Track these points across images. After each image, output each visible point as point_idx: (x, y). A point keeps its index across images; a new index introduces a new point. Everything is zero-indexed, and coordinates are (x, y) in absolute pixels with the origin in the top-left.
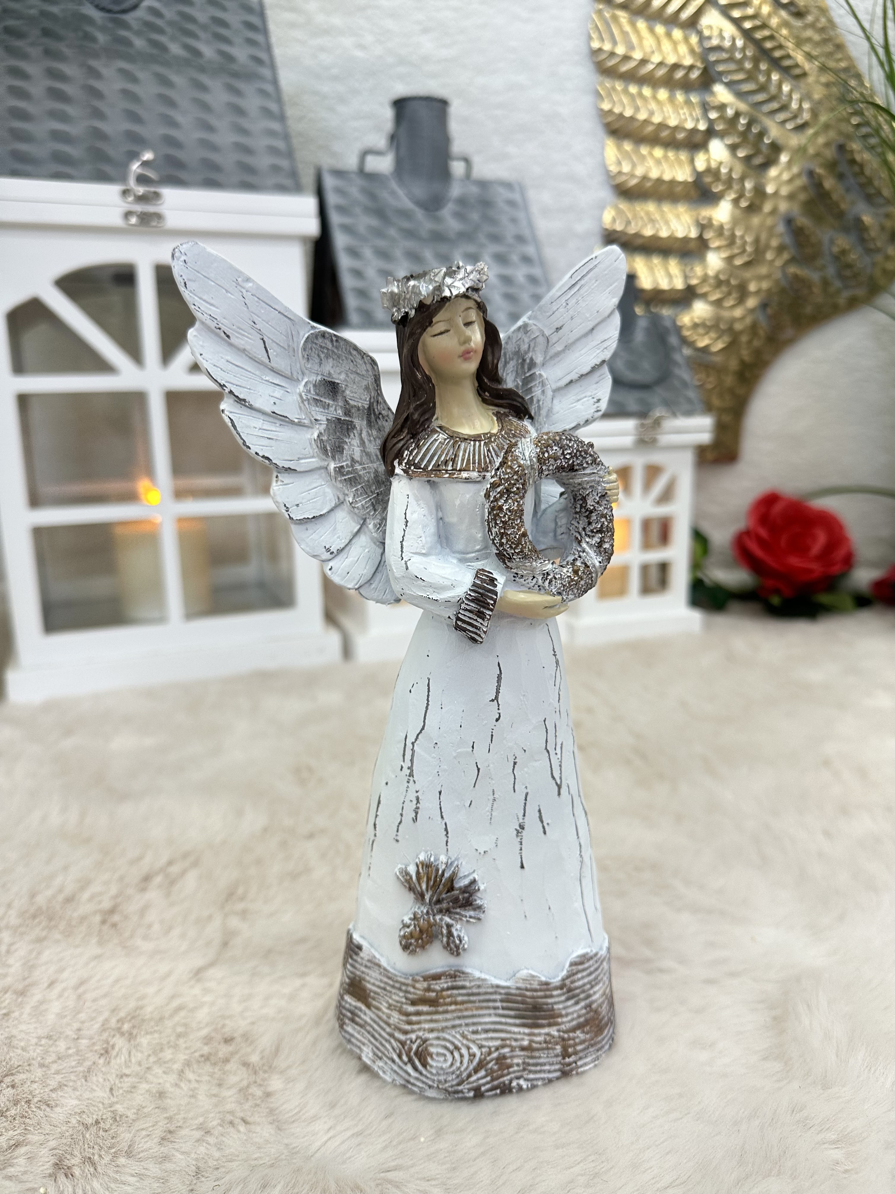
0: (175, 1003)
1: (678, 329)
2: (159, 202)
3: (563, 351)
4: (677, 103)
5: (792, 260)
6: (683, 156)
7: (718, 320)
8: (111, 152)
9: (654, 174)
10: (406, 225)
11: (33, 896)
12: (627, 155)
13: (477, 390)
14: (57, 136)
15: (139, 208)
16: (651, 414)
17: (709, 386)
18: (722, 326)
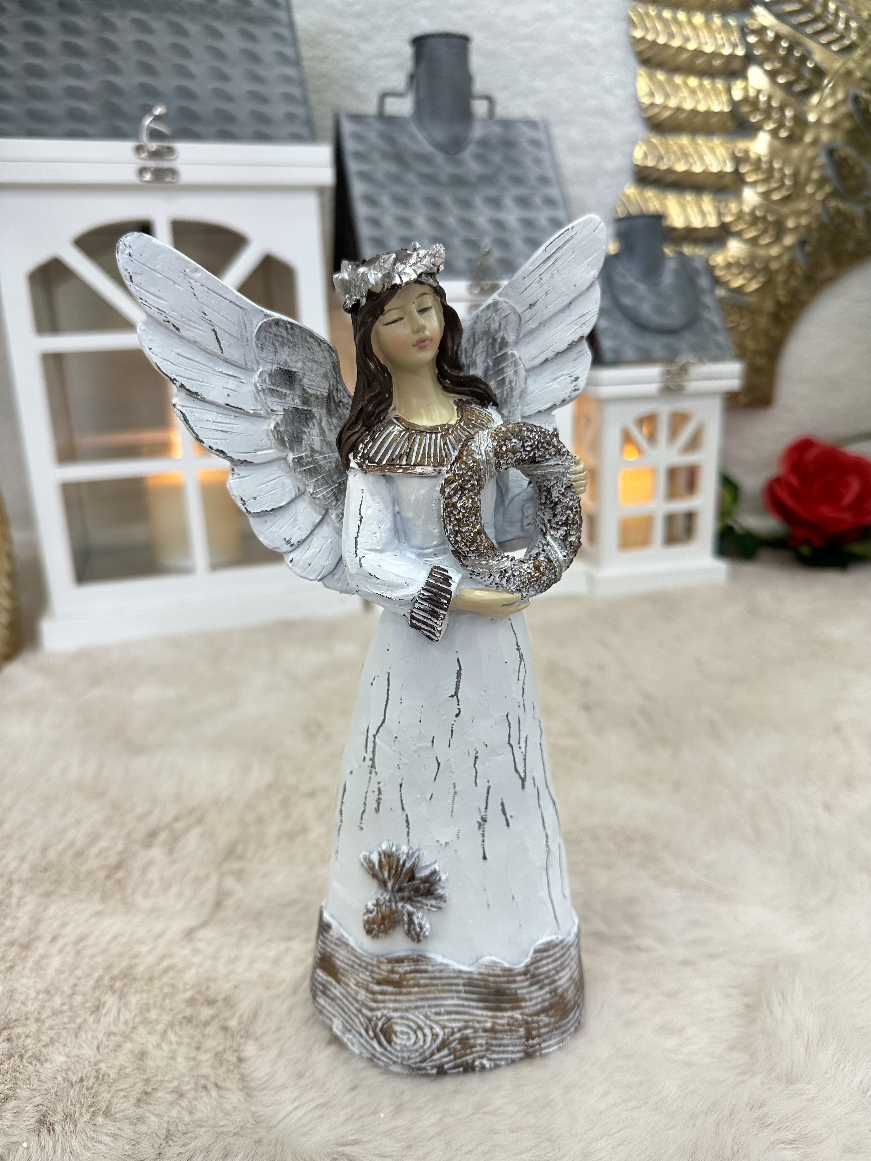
0: (166, 963)
1: (710, 270)
2: (172, 158)
3: (538, 328)
4: (714, 27)
5: (834, 194)
6: (720, 84)
7: (753, 258)
8: (126, 107)
9: (688, 106)
10: (425, 169)
11: (45, 849)
12: (660, 86)
13: (438, 377)
14: (73, 92)
15: (153, 164)
16: (677, 360)
17: (742, 328)
18: (758, 265)
